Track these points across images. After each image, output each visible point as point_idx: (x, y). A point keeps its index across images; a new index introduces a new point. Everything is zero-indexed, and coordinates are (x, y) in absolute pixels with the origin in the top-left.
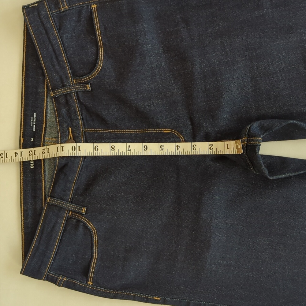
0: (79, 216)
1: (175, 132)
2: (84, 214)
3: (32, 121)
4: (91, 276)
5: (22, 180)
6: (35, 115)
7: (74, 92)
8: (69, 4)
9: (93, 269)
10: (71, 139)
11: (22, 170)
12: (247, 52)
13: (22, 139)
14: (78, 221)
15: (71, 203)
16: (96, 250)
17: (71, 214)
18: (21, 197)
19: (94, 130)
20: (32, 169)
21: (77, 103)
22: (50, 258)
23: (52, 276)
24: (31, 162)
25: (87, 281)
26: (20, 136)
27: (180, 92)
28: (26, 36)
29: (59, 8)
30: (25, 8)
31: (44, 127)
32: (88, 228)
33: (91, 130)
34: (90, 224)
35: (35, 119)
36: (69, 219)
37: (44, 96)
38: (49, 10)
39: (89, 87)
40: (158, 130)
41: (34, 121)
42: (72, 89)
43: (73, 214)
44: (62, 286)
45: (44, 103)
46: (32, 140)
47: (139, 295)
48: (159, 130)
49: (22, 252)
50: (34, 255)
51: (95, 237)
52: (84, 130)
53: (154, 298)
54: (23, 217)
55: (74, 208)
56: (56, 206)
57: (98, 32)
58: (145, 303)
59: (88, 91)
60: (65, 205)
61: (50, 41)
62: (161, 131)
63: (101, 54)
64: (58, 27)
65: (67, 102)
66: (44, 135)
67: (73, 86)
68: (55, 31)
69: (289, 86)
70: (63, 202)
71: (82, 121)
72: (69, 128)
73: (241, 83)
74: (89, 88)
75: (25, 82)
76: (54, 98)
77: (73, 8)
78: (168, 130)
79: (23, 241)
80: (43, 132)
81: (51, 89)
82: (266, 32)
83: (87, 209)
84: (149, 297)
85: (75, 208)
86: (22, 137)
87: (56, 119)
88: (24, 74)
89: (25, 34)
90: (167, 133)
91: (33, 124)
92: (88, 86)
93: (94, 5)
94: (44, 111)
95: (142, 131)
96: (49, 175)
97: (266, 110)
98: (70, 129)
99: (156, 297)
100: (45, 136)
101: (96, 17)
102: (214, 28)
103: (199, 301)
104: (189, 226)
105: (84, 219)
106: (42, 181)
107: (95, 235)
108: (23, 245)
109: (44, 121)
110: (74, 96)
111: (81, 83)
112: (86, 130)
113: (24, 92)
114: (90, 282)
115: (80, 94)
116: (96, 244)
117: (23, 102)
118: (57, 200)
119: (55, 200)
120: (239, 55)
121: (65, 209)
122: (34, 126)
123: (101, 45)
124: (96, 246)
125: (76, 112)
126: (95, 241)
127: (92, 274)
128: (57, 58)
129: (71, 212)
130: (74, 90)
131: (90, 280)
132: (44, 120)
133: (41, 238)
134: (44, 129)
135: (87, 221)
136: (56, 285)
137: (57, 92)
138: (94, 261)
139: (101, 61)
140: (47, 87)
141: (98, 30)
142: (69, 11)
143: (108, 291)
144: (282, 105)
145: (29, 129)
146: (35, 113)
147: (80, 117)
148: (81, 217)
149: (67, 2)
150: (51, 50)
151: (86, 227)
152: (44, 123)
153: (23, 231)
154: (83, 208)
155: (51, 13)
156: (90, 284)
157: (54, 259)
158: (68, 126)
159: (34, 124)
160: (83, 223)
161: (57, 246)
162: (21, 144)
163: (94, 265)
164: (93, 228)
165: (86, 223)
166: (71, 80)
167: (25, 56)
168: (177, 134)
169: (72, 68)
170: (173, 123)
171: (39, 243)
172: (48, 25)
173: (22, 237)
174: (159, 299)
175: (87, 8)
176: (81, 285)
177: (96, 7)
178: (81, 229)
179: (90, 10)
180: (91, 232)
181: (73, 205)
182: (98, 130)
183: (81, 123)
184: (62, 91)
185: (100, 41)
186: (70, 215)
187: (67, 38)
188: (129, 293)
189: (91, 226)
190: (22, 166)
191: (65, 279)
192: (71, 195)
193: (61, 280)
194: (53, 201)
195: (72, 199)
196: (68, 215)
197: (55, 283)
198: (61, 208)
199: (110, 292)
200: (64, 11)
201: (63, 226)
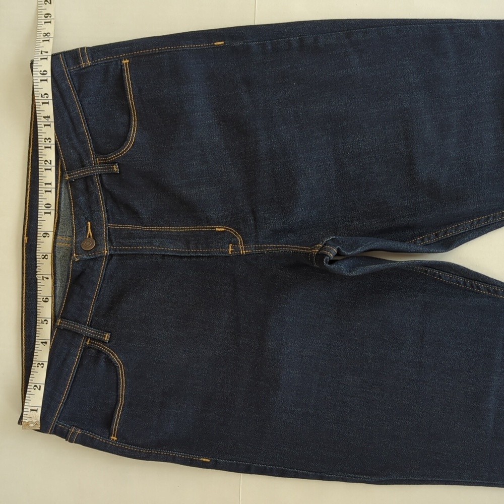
0: (100, 346)
1: (231, 230)
2: (106, 343)
4: (115, 428)
5: (24, 295)
7: (97, 175)
8: (93, 58)
9: (118, 418)
10: (89, 237)
11: (24, 281)
13: (26, 238)
14: (99, 352)
15: (91, 326)
16: (122, 392)
17: (89, 342)
18: (22, 318)
19: (122, 226)
21: (100, 190)
22: (59, 402)
23: (61, 428)
25: (110, 434)
26: (24, 234)
27: (240, 176)
29: (79, 64)
31: (56, 222)
32: (112, 362)
33: (117, 226)
34: (115, 356)
36: (86, 348)
38: (66, 65)
39: (116, 168)
40: (208, 228)
42: (94, 170)
43: (91, 343)
44: (75, 443)
47: (181, 455)
48: (211, 228)
51: (122, 375)
52: (108, 226)
53: (202, 459)
54: (24, 346)
55: (93, 333)
56: (69, 331)
57: (131, 95)
58: (189, 467)
59: (116, 174)
60: (81, 329)
61: (66, 107)
62: (213, 228)
63: (135, 124)
64: (77, 89)
65: (87, 189)
66: (55, 233)
67: (95, 167)
68: (73, 93)
70: (78, 325)
71: (106, 214)
72: (87, 223)
73: (320, 166)
74: (116, 170)
76: (70, 183)
77: (97, 64)
78: (222, 228)
79: (24, 379)
80: (55, 229)
81: (67, 170)
83: (110, 335)
84: (194, 457)
85: (95, 334)
86: (25, 235)
87: (71, 209)
88: (31, 151)
90: (221, 231)
92: (115, 166)
93: (125, 60)
95: (187, 229)
96: (61, 288)
97: (355, 203)
98: (89, 223)
99: (204, 458)
100: (57, 235)
101: (127, 75)
102: (285, 91)
103: (263, 465)
105: (106, 349)
107: (121, 372)
108: (23, 385)
110: (96, 179)
111: (105, 163)
112: (111, 226)
113: (31, 176)
114: (114, 436)
115: (104, 178)
116: (123, 384)
118: (70, 323)
119: (67, 322)
121: (81, 335)
123: (134, 113)
124: (123, 386)
125: (98, 201)
126: (122, 380)
127: (116, 425)
128: (75, 130)
129: (89, 340)
130: (96, 172)
131: (113, 433)
134: (55, 224)
135: (110, 352)
136: (66, 440)
137: (74, 174)
138: (120, 408)
139: (133, 133)
140: (61, 168)
141: (130, 92)
142: (93, 67)
144: (376, 196)
145: (36, 224)
147: (104, 208)
148: (102, 347)
149: (90, 55)
150: (67, 118)
151: (109, 361)
152: (56, 217)
153: (24, 365)
154: (106, 334)
155: (69, 70)
156: (113, 440)
157: (65, 404)
158: (87, 220)
160: (106, 355)
161: (69, 386)
162: (25, 245)
163: (119, 413)
164: (119, 362)
165: (109, 354)
166: (94, 158)
168: (234, 232)
169: (94, 142)
170: (229, 219)
172: (63, 85)
174: (208, 460)
175: (117, 64)
176: (101, 440)
177: (129, 63)
178: (102, 363)
179: (120, 67)
180: (117, 367)
181: (92, 330)
182: (127, 227)
183: (104, 216)
184: (80, 173)
185: (133, 108)
186: (88, 344)
187: (90, 103)
188: (167, 453)
189: (116, 359)
190: (25, 275)
191: (79, 431)
192: (90, 317)
193: (74, 433)
194: (64, 324)
195: (91, 322)
196: (85, 344)
197: (65, 438)
198: (76, 333)
199: (141, 451)
200: (85, 68)
201: (78, 359)
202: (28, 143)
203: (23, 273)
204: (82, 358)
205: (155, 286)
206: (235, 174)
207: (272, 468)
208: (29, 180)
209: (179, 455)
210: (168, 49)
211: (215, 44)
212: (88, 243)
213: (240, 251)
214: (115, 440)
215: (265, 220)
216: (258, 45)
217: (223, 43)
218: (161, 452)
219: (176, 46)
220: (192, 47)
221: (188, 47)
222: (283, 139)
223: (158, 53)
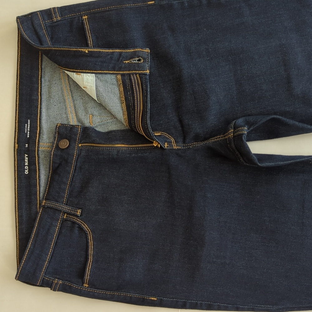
0: (74, 219)
1: (166, 135)
2: (78, 216)
3: (26, 127)
4: (87, 278)
5: (16, 186)
6: (29, 122)
8: (62, 15)
9: (88, 271)
11: (16, 176)
12: (231, 56)
13: (17, 145)
14: (74, 223)
15: (67, 205)
16: (91, 252)
17: (66, 217)
18: (15, 203)
20: (26, 174)
22: (45, 261)
23: (47, 280)
24: (25, 168)
25: (83, 283)
26: (15, 142)
27: (170, 95)
28: (19, 47)
29: (52, 19)
30: (19, 18)
31: (38, 133)
32: (83, 230)
34: (85, 226)
35: (29, 126)
36: (64, 221)
37: (38, 103)
38: (42, 19)
41: (29, 127)
43: (68, 217)
44: (57, 291)
45: (38, 110)
46: (26, 146)
49: (17, 259)
50: (29, 258)
51: (91, 239)
54: (17, 223)
55: (69, 210)
56: (51, 208)
57: (90, 41)
60: (60, 207)
64: (51, 36)
66: (38, 141)
68: (48, 39)
69: (271, 88)
70: (58, 204)
75: (19, 90)
77: (65, 20)
78: (159, 133)
79: (18, 248)
80: (38, 138)
82: (247, 38)
83: (81, 211)
84: (146, 297)
85: (70, 210)
86: (16, 143)
88: (18, 83)
89: (19, 45)
90: (158, 135)
91: (27, 131)
93: (85, 16)
94: (38, 117)
96: (44, 180)
99: (152, 297)
100: (40, 142)
101: (87, 27)
102: (199, 35)
103: (195, 301)
104: (183, 225)
105: (79, 221)
106: (37, 186)
107: (90, 237)
108: (18, 252)
109: (38, 128)
113: (19, 100)
114: (86, 284)
116: (91, 246)
117: (18, 109)
118: (52, 203)
119: (50, 202)
120: (223, 60)
121: (60, 211)
122: (28, 132)
124: (91, 248)
126: (91, 243)
127: (87, 276)
129: (66, 215)
131: (85, 282)
132: (38, 126)
133: (36, 242)
134: (38, 134)
135: (82, 223)
136: (51, 290)
138: (90, 264)
141: (90, 39)
142: (62, 21)
143: (105, 292)
145: (24, 135)
146: (29, 120)
148: (76, 220)
149: (60, 13)
151: (81, 229)
152: (38, 130)
153: (18, 237)
154: (78, 210)
155: (45, 23)
156: (85, 287)
157: (49, 262)
159: (29, 130)
161: (52, 249)
162: (16, 150)
163: (89, 267)
164: (88, 230)
165: (81, 224)
167: (19, 65)
168: (168, 136)
171: (34, 247)
172: (41, 34)
173: (17, 244)
175: (79, 19)
176: (77, 287)
177: (87, 18)
178: (76, 231)
179: (81, 21)
180: (87, 233)
181: (68, 207)
186: (65, 218)
188: (125, 294)
189: (86, 228)
190: (16, 172)
191: (61, 282)
192: (66, 198)
193: (57, 284)
194: (48, 203)
195: (67, 202)
196: (63, 218)
197: (50, 288)
198: (56, 210)
199: (107, 293)
200: (57, 22)
201: (58, 229)
202: (16, 77)
203: (15, 171)
204: (61, 228)
205: (112, 175)
206: (166, 94)
207: (202, 303)
208: (18, 104)
209: (134, 295)
210: (115, 7)
211: (148, 3)
212: (63, 143)
213: (173, 147)
214: (87, 287)
215: (189, 126)
216: (179, 3)
217: (153, 2)
218: (121, 293)
219: (121, 5)
220: (132, 6)
221: (129, 6)
222: (199, 68)
223: (108, 10)
